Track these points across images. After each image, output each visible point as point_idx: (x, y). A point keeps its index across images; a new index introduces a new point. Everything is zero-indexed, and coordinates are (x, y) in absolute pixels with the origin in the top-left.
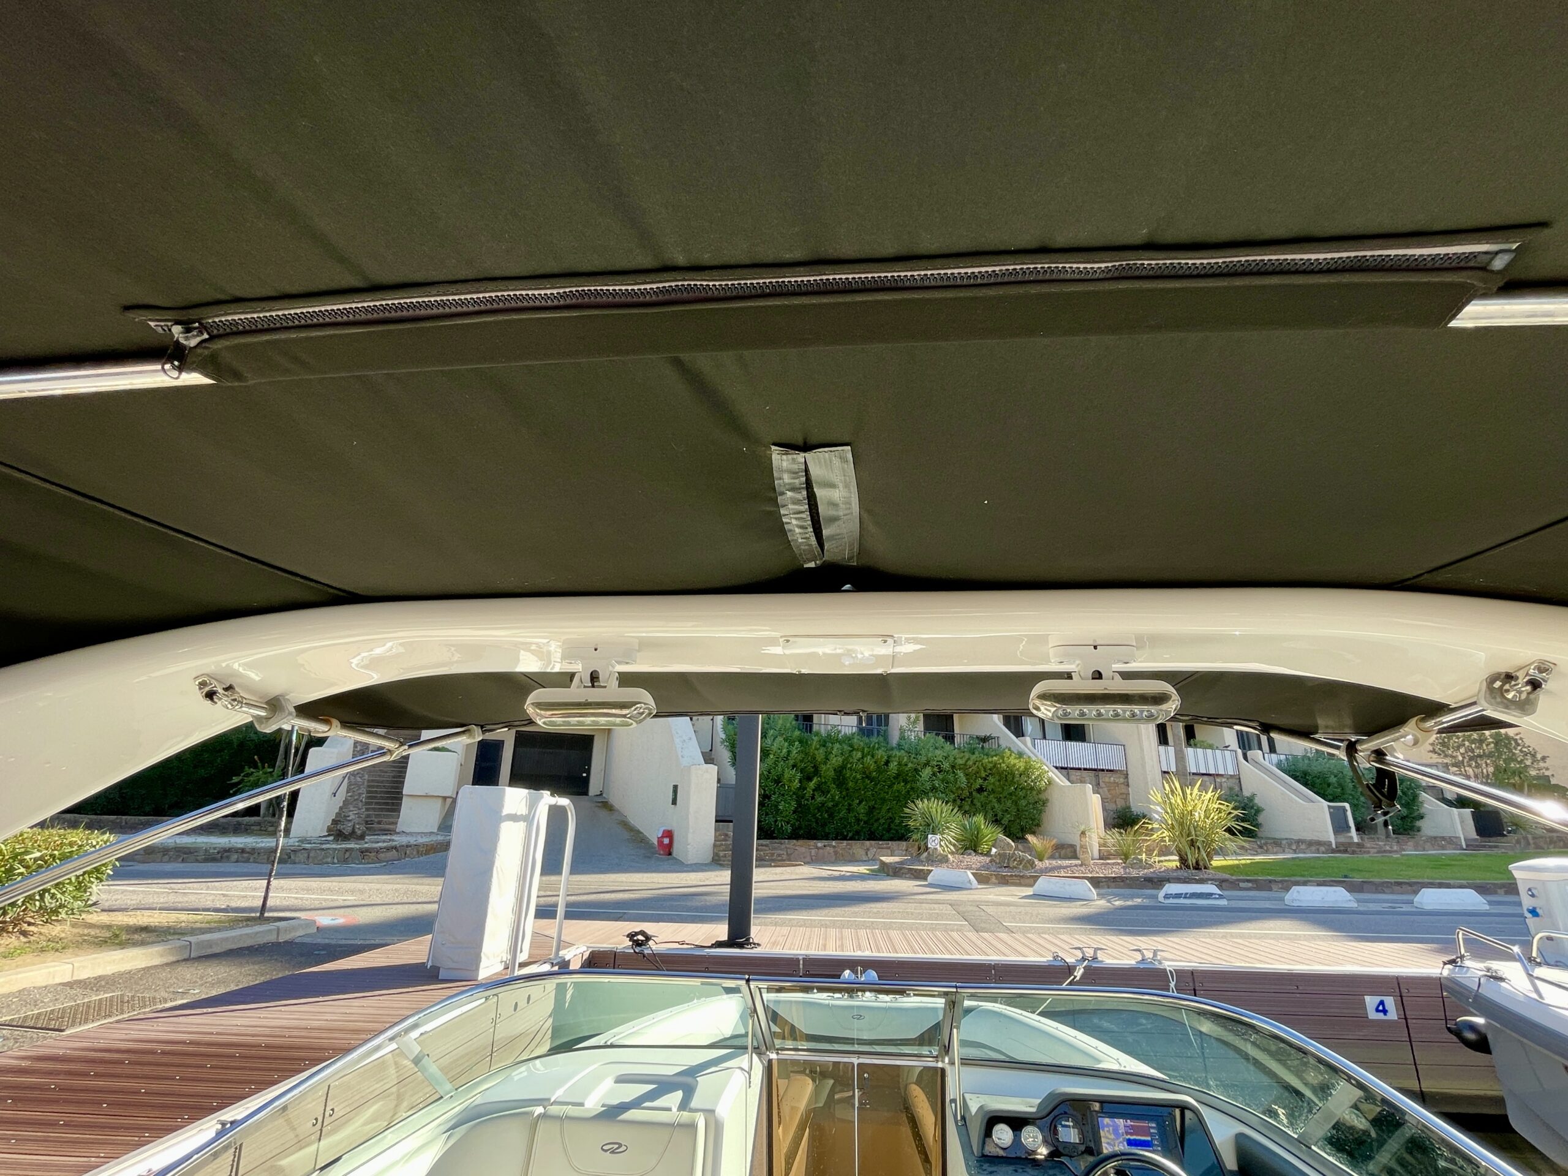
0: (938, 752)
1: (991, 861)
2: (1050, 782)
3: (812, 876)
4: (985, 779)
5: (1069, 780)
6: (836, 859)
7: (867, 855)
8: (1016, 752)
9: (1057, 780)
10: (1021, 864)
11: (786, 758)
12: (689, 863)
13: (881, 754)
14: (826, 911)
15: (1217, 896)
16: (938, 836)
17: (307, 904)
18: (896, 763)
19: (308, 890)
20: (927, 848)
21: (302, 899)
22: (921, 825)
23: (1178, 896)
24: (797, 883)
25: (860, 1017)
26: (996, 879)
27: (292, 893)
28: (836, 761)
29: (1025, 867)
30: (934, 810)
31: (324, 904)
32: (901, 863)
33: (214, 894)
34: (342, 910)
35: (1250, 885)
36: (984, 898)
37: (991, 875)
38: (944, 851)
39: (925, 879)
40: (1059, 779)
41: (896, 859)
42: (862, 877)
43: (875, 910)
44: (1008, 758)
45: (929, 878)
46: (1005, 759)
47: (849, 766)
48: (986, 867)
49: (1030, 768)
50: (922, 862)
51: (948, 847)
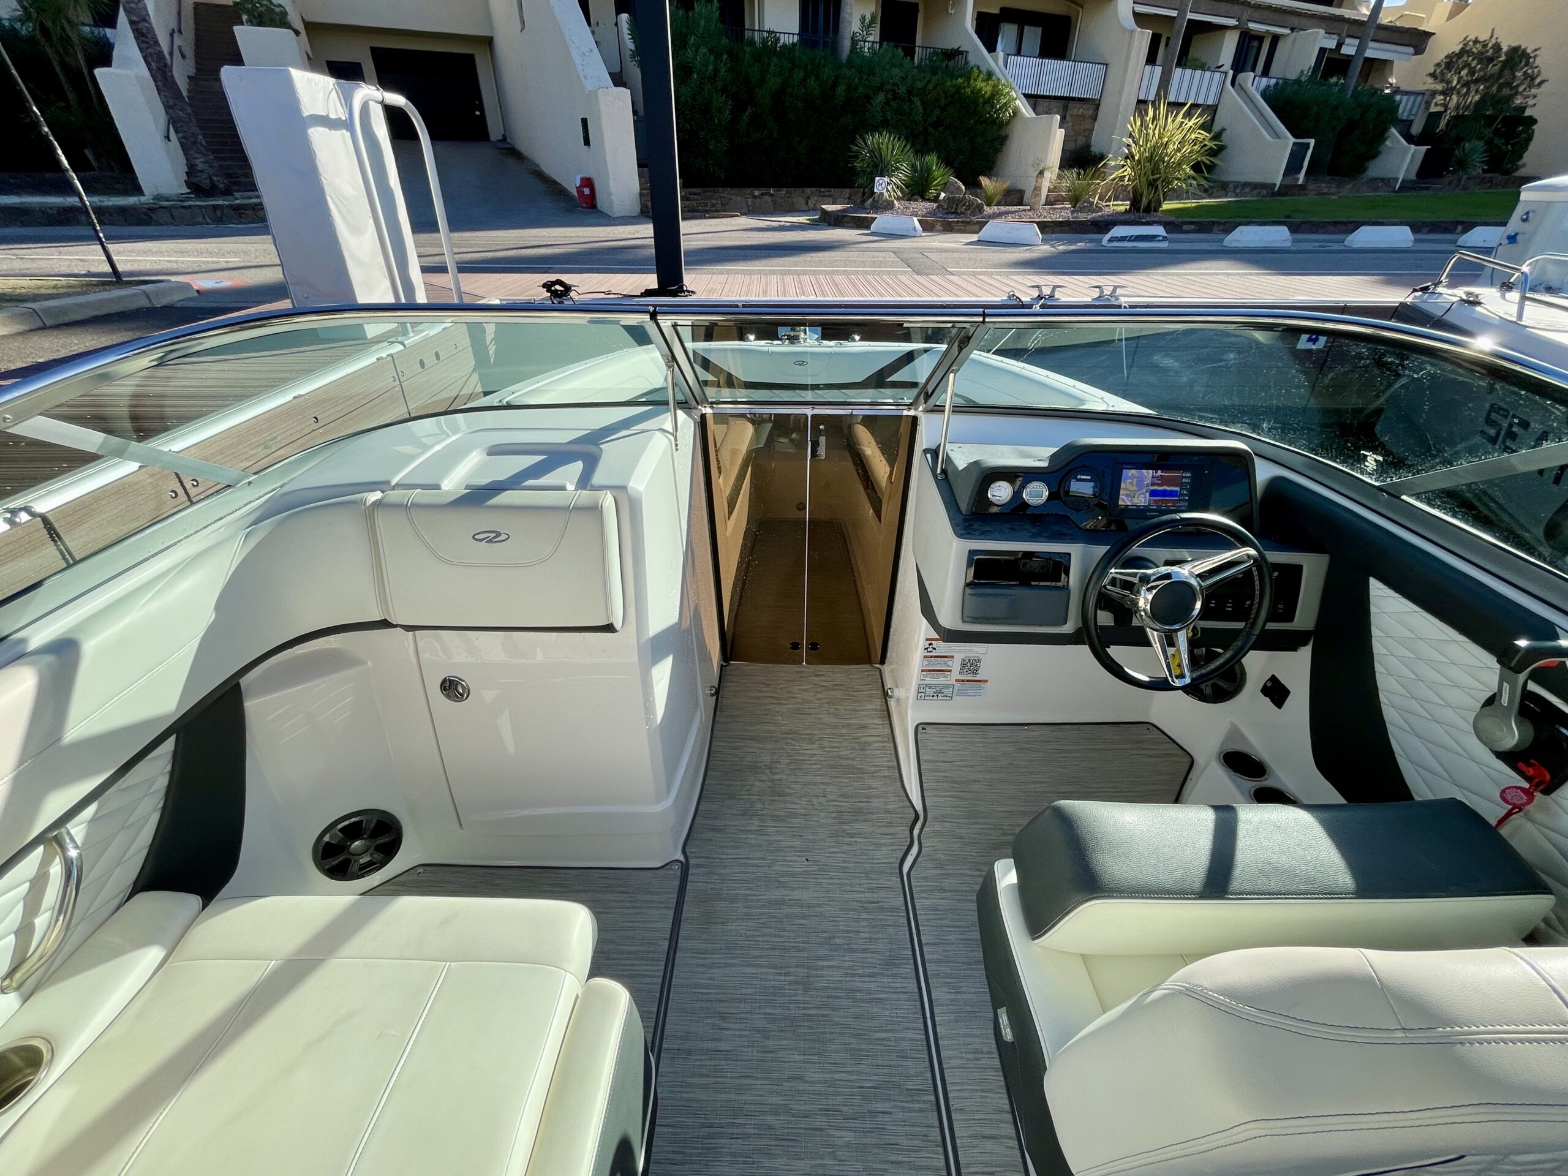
0: (895, 71)
1: (938, 208)
2: (1016, 112)
3: (749, 227)
4: (943, 109)
5: (1034, 111)
6: (774, 210)
7: (807, 204)
8: (985, 73)
9: (1024, 111)
10: (969, 209)
11: (713, 78)
12: (616, 215)
13: (827, 73)
14: (764, 262)
15: (1161, 238)
16: (886, 179)
17: (182, 267)
18: (844, 87)
19: (182, 253)
20: (873, 193)
21: (176, 262)
22: (868, 166)
23: (1123, 239)
24: (733, 234)
25: (802, 363)
26: (941, 226)
27: (163, 256)
28: (773, 82)
29: (973, 214)
30: (884, 147)
31: (204, 267)
32: (843, 211)
33: (69, 260)
34: (226, 273)
35: (1193, 227)
36: (927, 245)
37: (937, 221)
38: (890, 196)
39: (868, 228)
40: (1025, 109)
41: (838, 207)
42: (802, 227)
43: (817, 259)
44: (975, 80)
45: (873, 227)
46: (972, 81)
47: (789, 90)
48: (932, 213)
49: (997, 93)
50: (866, 209)
51: (894, 191)
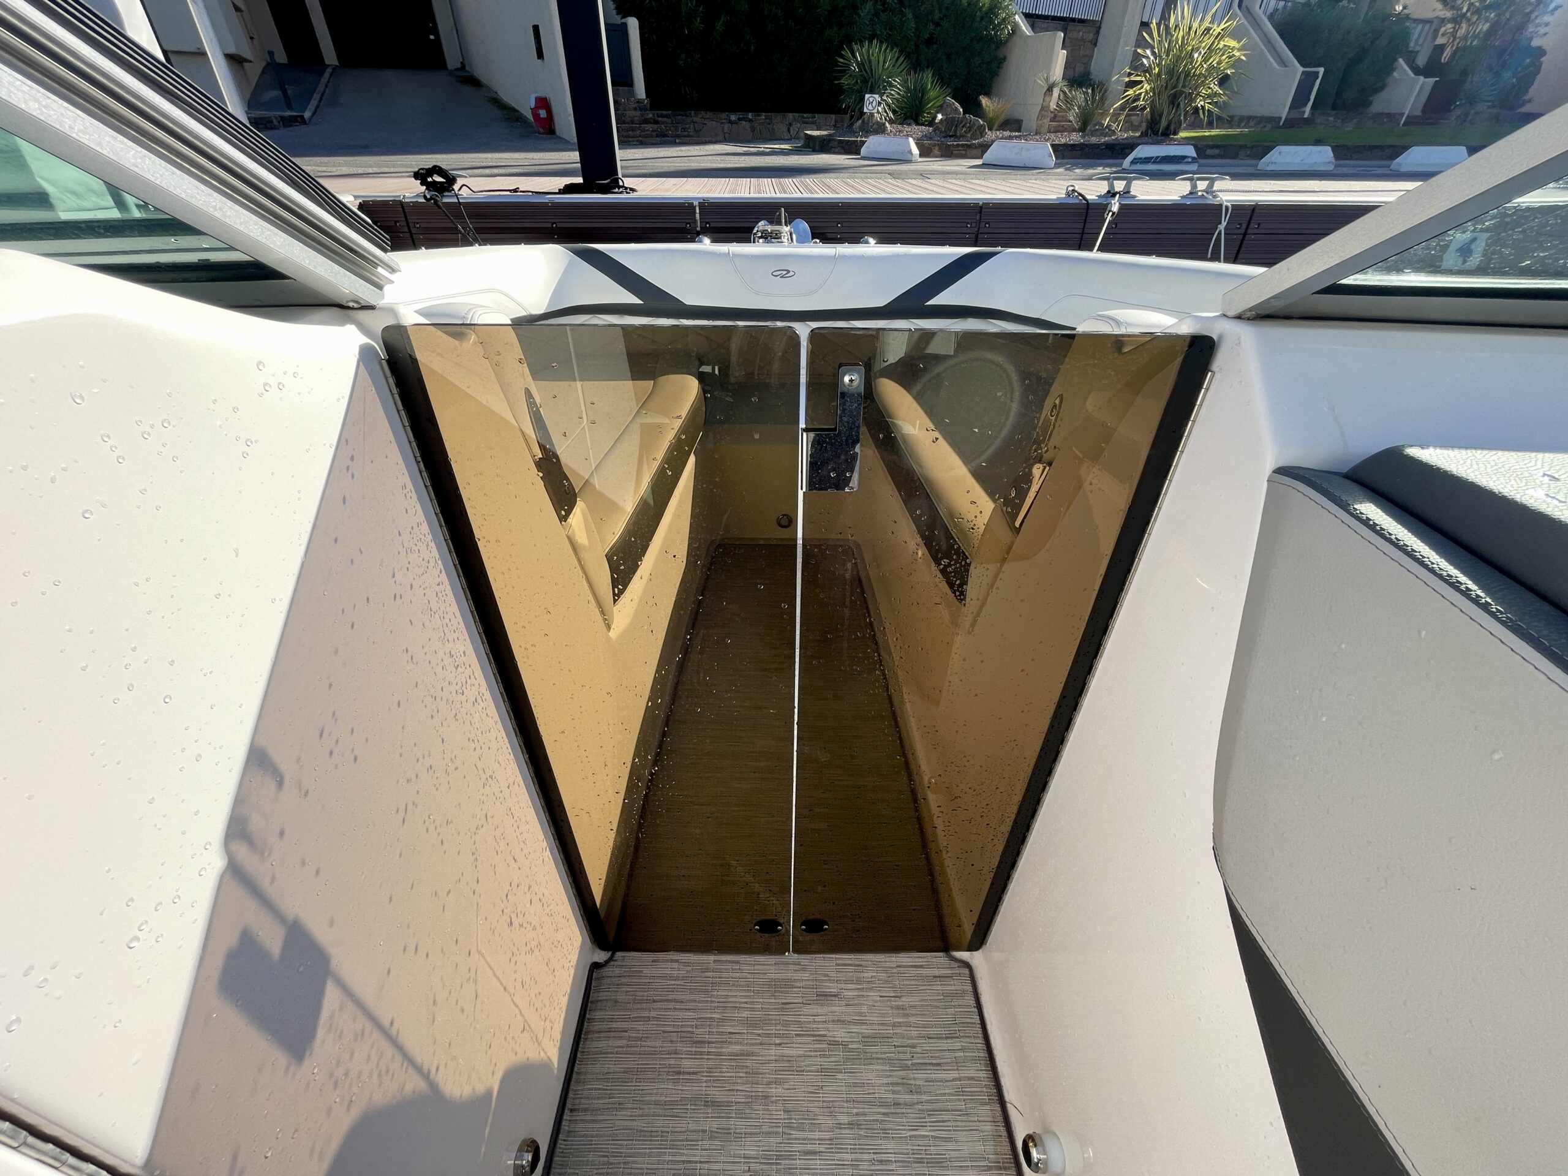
1: (934, 131)
2: (1015, 30)
3: (724, 152)
4: (937, 24)
5: (1035, 31)
6: (754, 137)
7: (789, 130)
9: (1023, 30)
10: (970, 131)
16: (877, 97)
20: (862, 114)
22: (857, 82)
24: (707, 159)
26: (940, 150)
29: (974, 137)
30: (875, 59)
32: (830, 135)
35: (1217, 151)
36: (925, 168)
37: (936, 146)
38: (881, 119)
39: (858, 152)
40: (1024, 27)
41: (823, 132)
42: (782, 153)
45: (862, 150)
48: (929, 137)
49: (996, 7)
50: (854, 132)
51: (886, 112)
